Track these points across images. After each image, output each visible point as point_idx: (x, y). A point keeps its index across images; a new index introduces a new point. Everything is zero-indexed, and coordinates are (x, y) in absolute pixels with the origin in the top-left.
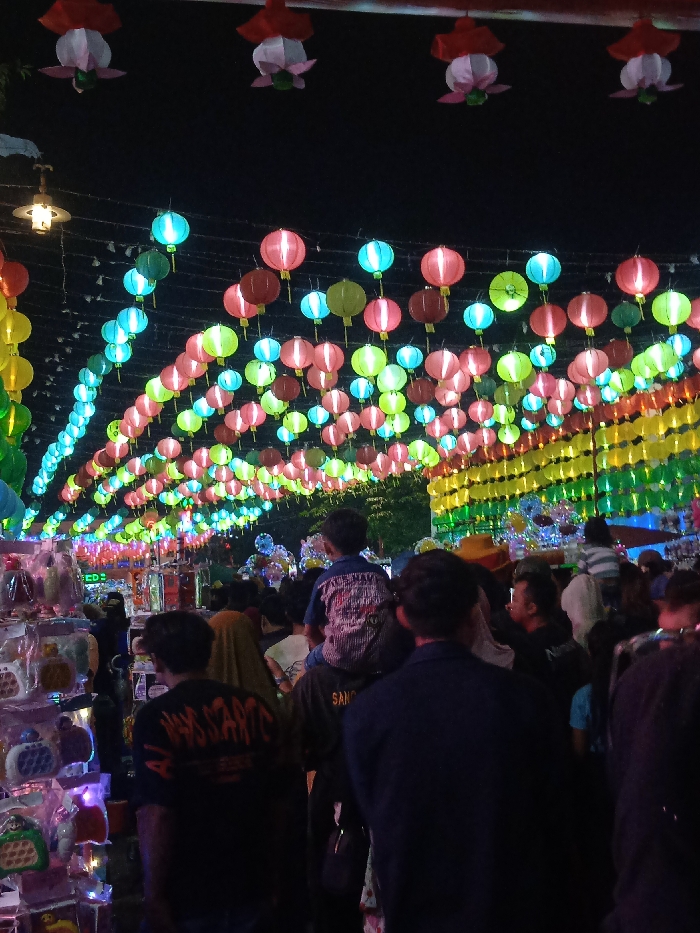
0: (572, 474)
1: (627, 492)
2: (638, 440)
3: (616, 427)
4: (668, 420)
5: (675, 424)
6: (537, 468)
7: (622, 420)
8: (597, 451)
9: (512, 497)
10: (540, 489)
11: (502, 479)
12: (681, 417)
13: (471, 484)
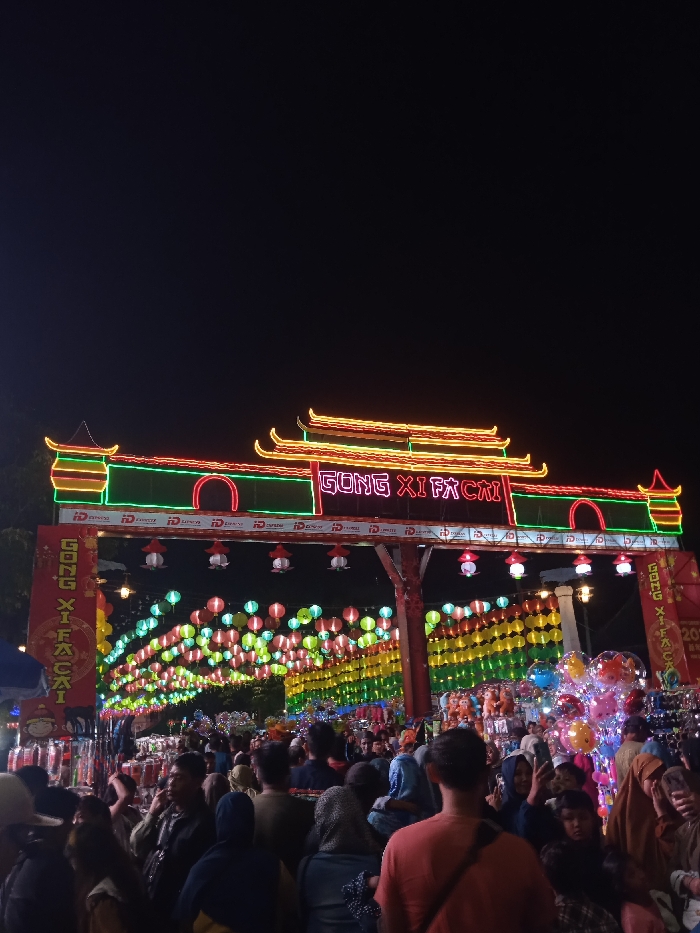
0: (351, 679)
1: (373, 690)
2: (378, 665)
3: (369, 658)
4: (390, 656)
5: (393, 658)
6: (336, 675)
7: (372, 655)
8: (361, 669)
9: (325, 689)
10: (338, 686)
11: (320, 680)
12: (395, 656)
13: (305, 682)
